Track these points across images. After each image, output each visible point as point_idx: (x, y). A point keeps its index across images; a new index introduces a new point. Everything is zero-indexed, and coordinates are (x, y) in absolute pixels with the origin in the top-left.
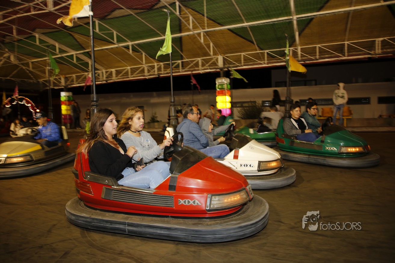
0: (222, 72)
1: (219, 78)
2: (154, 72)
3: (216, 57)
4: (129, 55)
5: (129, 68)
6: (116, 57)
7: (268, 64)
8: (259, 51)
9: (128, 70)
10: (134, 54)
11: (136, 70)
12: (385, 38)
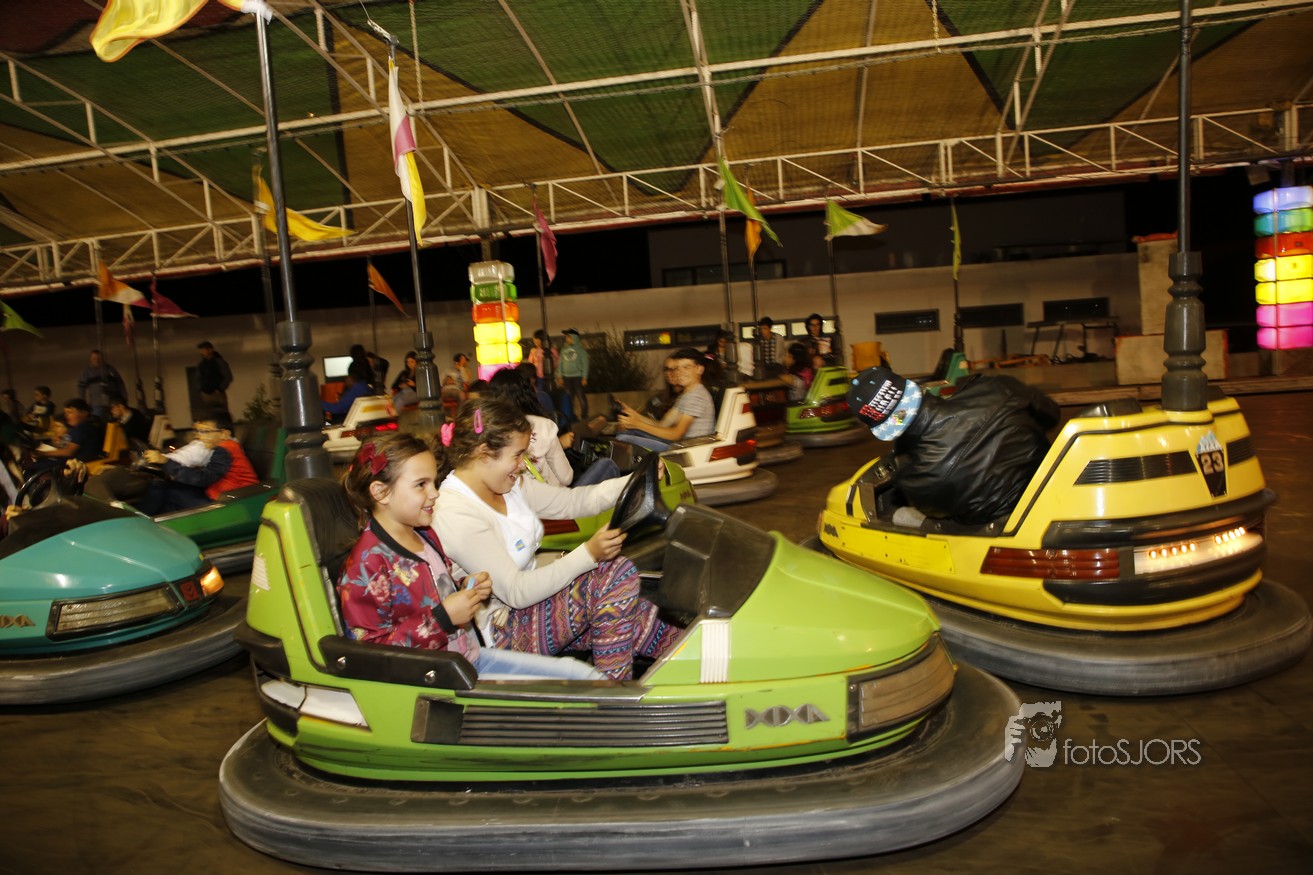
0: (485, 245)
1: (477, 263)
2: (251, 244)
3: (467, 193)
4: (152, 186)
5: (153, 232)
6: (101, 195)
7: (633, 214)
8: (604, 173)
9: (150, 239)
10: (169, 183)
11: (179, 241)
12: (963, 140)
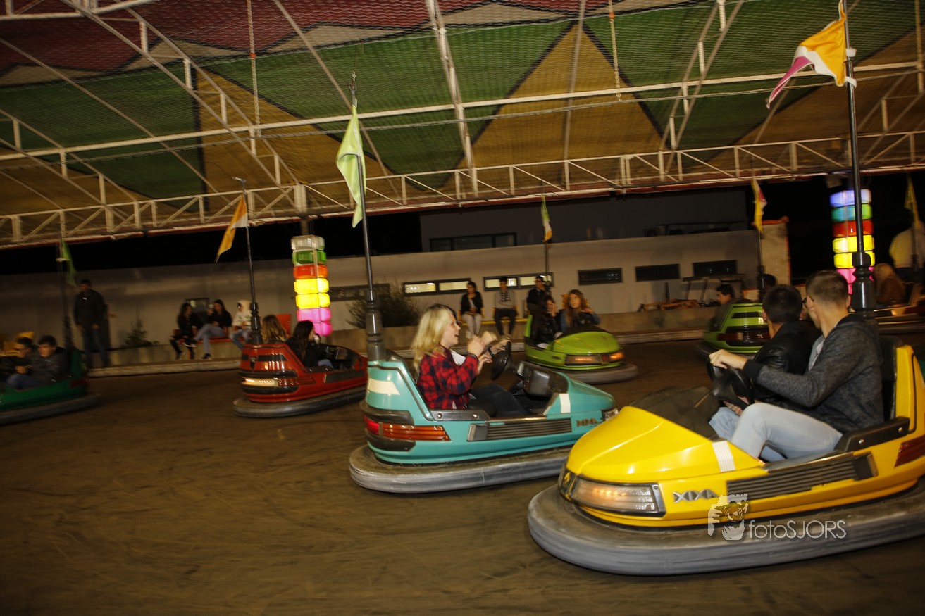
0: (304, 224)
1: (297, 237)
2: (133, 221)
3: (291, 187)
4: (62, 180)
5: (61, 211)
7: (409, 203)
8: (389, 175)
9: (59, 217)
10: (74, 177)
11: (81, 218)
12: (636, 155)
